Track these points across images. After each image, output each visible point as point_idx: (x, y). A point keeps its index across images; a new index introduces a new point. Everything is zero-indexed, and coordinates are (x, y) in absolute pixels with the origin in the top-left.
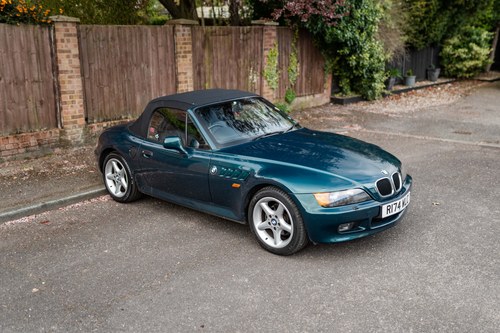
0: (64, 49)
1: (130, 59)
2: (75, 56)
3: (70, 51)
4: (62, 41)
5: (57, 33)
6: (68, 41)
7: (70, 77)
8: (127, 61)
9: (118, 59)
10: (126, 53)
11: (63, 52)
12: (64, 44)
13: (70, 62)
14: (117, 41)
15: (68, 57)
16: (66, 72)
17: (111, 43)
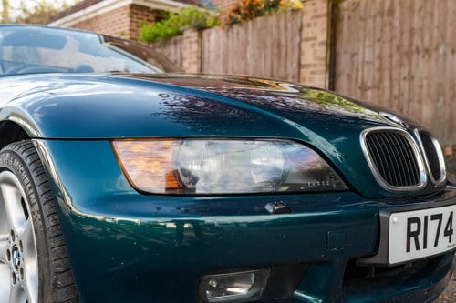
0: (311, 35)
1: (417, 41)
2: (321, 44)
3: (315, 38)
4: (309, 26)
5: (304, 17)
6: (315, 24)
7: (312, 73)
8: (411, 45)
9: (396, 42)
10: (412, 32)
11: (308, 39)
12: (310, 30)
13: (315, 52)
14: (397, 14)
15: (313, 45)
16: (308, 66)
17: (386, 19)
